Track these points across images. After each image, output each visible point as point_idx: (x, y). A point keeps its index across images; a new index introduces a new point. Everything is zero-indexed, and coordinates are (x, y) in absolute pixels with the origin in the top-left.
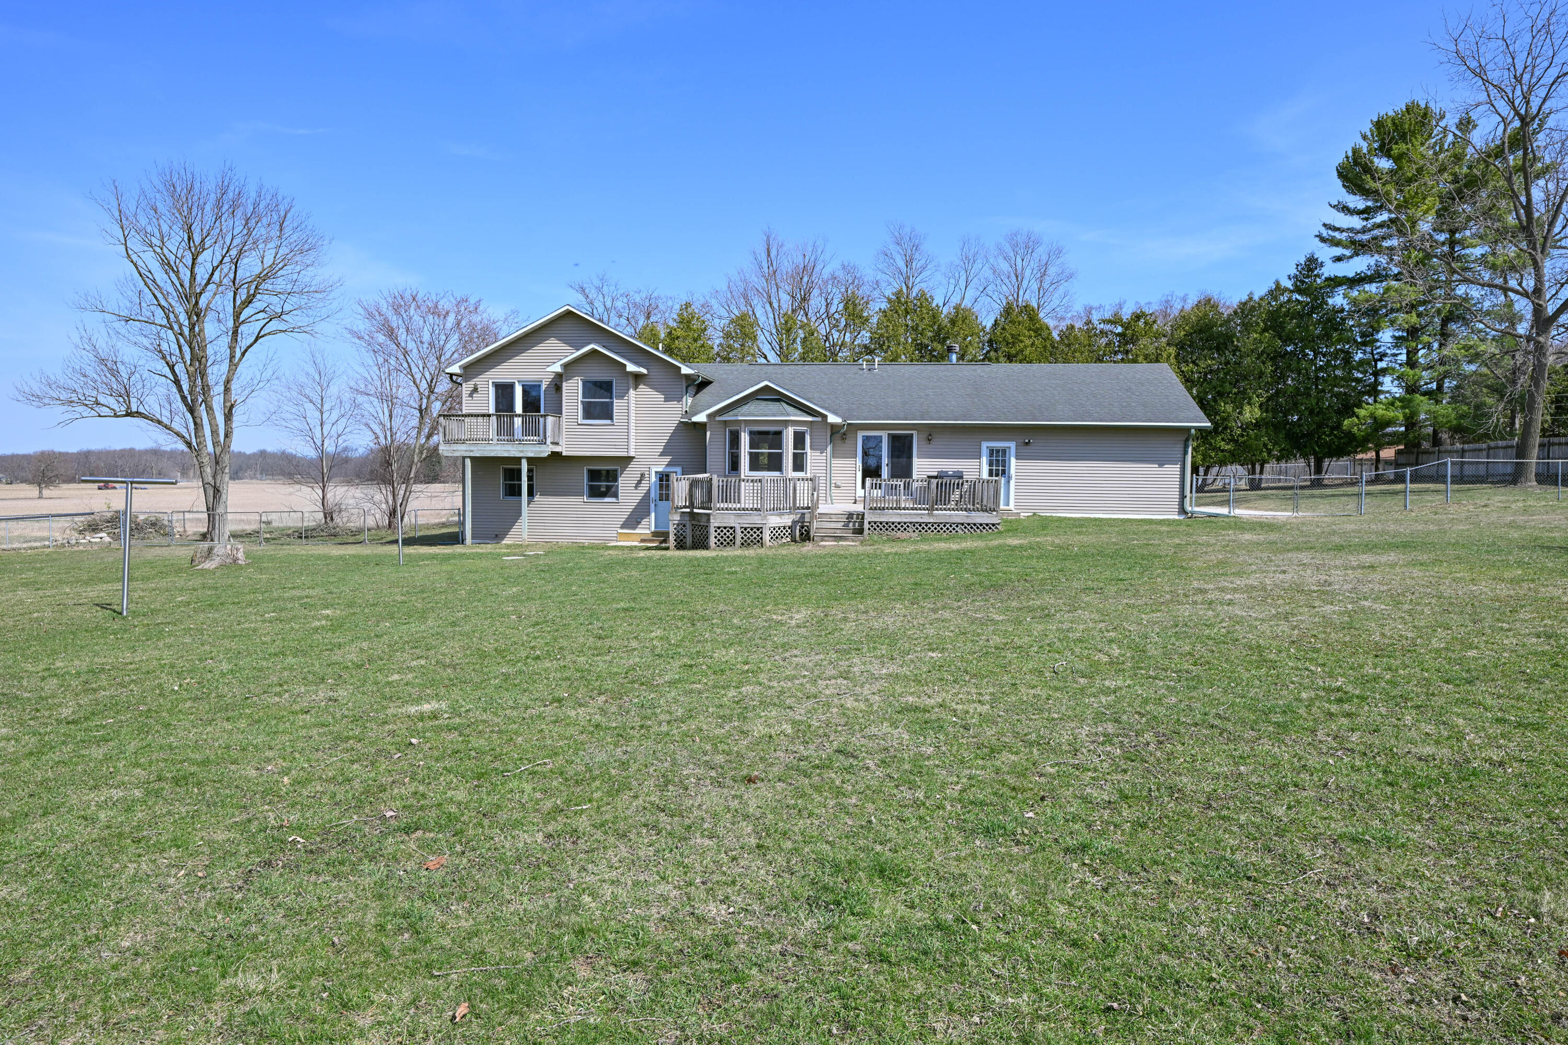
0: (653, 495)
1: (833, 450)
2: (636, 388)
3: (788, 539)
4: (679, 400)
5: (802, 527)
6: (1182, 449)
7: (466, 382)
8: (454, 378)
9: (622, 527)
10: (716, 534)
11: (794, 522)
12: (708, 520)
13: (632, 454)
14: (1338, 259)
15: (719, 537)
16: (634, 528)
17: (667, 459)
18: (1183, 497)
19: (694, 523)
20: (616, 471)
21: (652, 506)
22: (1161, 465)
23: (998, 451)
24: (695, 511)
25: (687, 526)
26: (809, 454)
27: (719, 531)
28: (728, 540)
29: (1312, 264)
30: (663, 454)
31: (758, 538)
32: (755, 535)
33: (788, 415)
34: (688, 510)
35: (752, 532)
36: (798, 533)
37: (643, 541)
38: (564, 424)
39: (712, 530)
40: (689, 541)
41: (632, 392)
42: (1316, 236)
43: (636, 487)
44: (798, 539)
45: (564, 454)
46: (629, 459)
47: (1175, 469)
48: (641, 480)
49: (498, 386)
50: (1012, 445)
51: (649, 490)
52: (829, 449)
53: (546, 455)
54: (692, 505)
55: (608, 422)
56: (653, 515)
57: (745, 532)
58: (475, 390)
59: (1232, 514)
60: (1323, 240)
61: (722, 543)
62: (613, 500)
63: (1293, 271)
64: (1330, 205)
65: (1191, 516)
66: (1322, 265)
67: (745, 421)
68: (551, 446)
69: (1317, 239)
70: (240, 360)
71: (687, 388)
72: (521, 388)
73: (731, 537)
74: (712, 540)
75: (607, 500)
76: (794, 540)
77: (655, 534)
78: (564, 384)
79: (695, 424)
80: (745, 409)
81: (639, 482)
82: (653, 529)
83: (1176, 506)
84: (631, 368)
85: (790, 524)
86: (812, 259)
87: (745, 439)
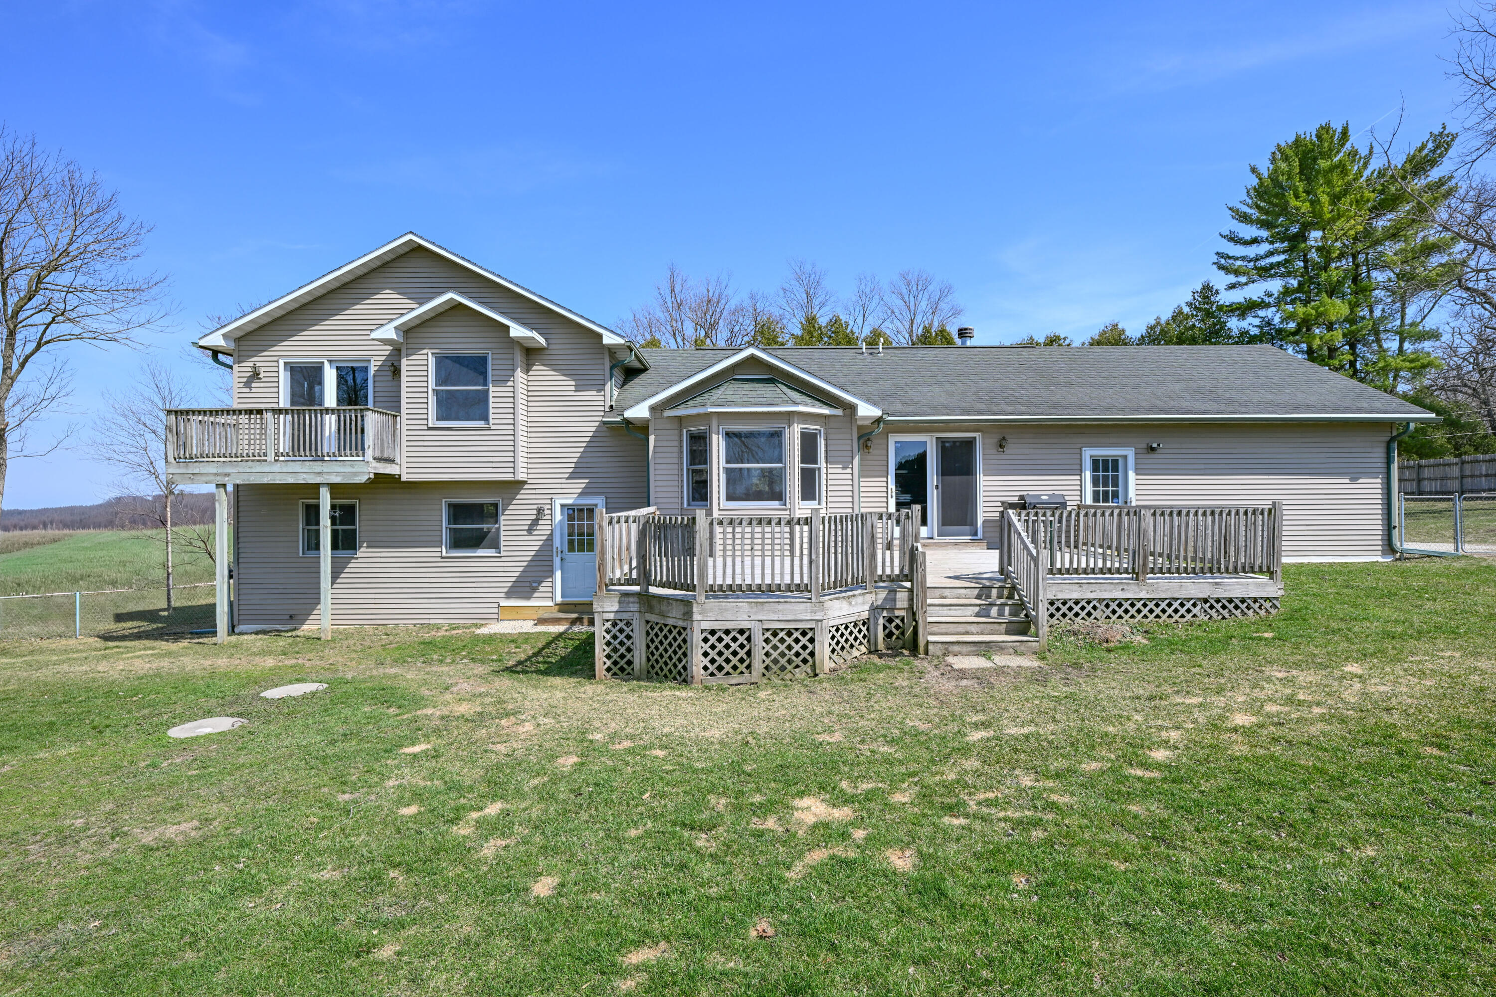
0: (557, 543)
1: (862, 465)
2: (527, 370)
3: (863, 649)
4: (600, 388)
5: (890, 620)
6: (1384, 455)
7: (239, 362)
8: (220, 356)
9: (509, 595)
10: (706, 647)
11: (874, 609)
12: (688, 615)
13: (521, 476)
14: (1232, 287)
15: (713, 654)
16: (528, 598)
17: (582, 483)
18: (1389, 528)
19: (653, 618)
20: (496, 506)
21: (557, 561)
22: (1354, 480)
23: (1106, 462)
24: (653, 590)
25: (636, 624)
26: (824, 471)
27: (713, 640)
28: (735, 661)
29: (1207, 291)
30: (574, 475)
31: (805, 654)
32: (797, 648)
33: (794, 403)
34: (636, 588)
35: (789, 641)
36: (881, 634)
37: (541, 621)
38: (404, 427)
39: (697, 638)
40: (639, 657)
41: (519, 373)
42: (1214, 263)
43: (530, 531)
44: (881, 646)
45: (403, 479)
46: (518, 485)
47: (1376, 484)
48: (537, 519)
49: (295, 370)
50: (1130, 453)
51: (551, 535)
52: (856, 461)
53: (363, 479)
54: (645, 577)
55: (481, 424)
56: (558, 574)
57: (775, 641)
58: (255, 375)
59: (1461, 552)
60: (1221, 267)
61: (720, 668)
62: (492, 552)
63: (1189, 298)
64: (1221, 236)
65: (1404, 557)
66: (1217, 292)
67: (719, 414)
68: (375, 464)
69: (1215, 267)
70: (19, 372)
71: (612, 368)
72: (334, 372)
73: (742, 653)
74: (697, 661)
75: (480, 552)
76: (873, 650)
77: (564, 607)
78: (404, 362)
79: (628, 422)
80: (717, 394)
81: (535, 522)
82: (559, 599)
83: (1377, 540)
84: (517, 331)
85: (865, 615)
86: (717, 293)
87: (718, 446)
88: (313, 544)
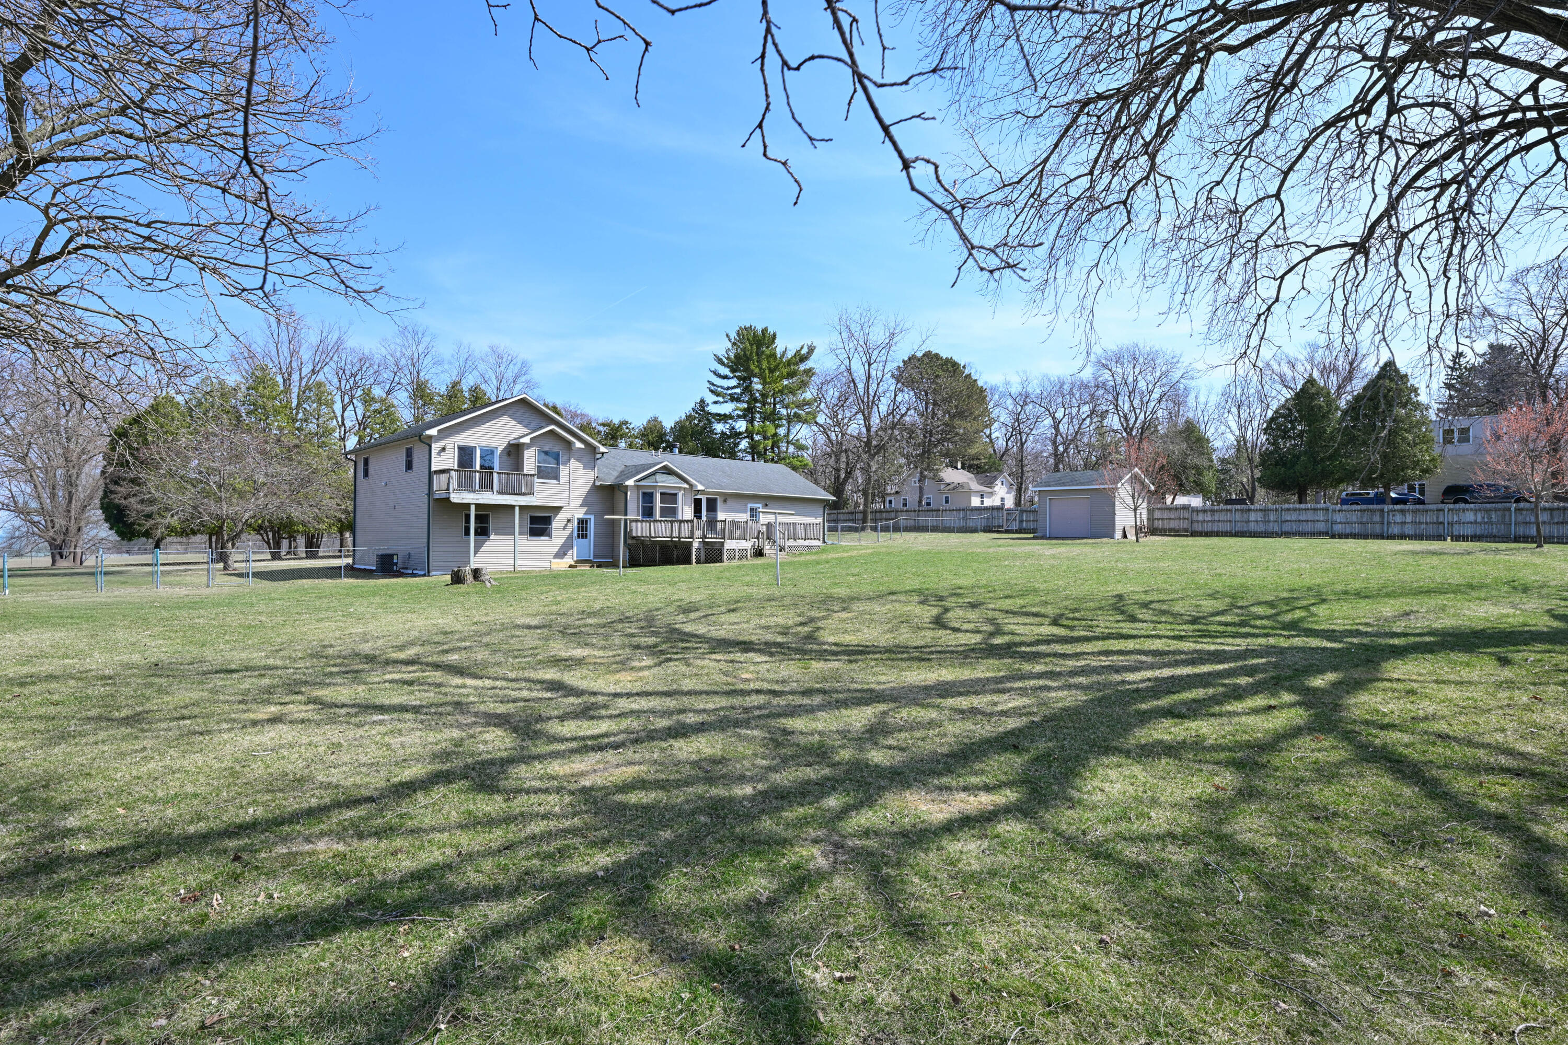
0: (574, 535)
2: (576, 460)
4: (593, 468)
7: (435, 443)
9: (555, 557)
13: (559, 505)
14: (715, 402)
16: (563, 558)
17: (585, 509)
20: (550, 517)
21: (575, 542)
29: (703, 404)
30: (581, 506)
41: (572, 462)
42: (707, 387)
43: (563, 529)
46: (559, 509)
49: (461, 449)
51: (572, 531)
55: (555, 481)
56: (576, 548)
58: (443, 449)
60: (712, 391)
62: (548, 538)
64: (710, 371)
66: (708, 404)
72: (480, 451)
75: (543, 538)
78: (525, 452)
81: (566, 525)
88: (467, 533)
